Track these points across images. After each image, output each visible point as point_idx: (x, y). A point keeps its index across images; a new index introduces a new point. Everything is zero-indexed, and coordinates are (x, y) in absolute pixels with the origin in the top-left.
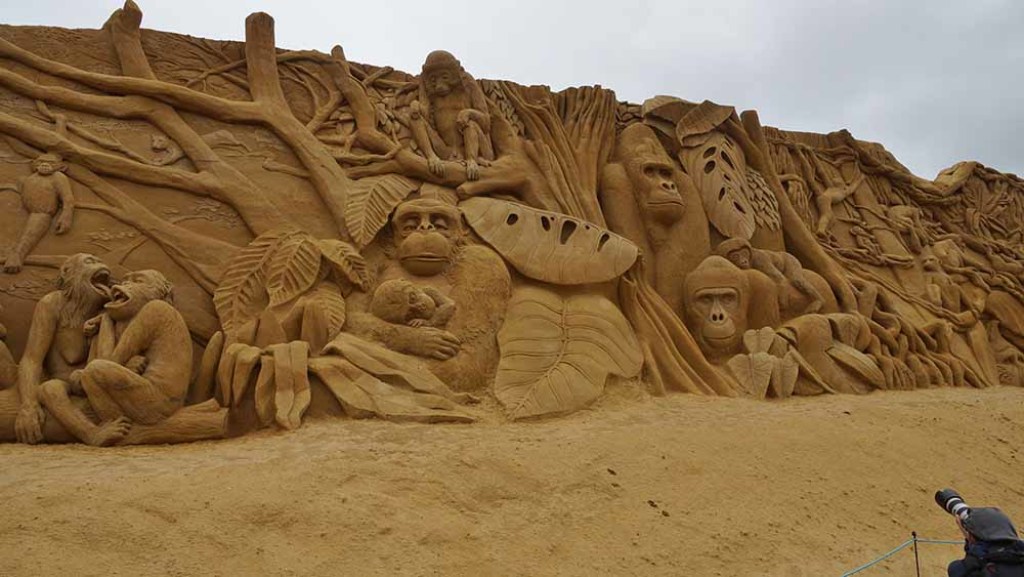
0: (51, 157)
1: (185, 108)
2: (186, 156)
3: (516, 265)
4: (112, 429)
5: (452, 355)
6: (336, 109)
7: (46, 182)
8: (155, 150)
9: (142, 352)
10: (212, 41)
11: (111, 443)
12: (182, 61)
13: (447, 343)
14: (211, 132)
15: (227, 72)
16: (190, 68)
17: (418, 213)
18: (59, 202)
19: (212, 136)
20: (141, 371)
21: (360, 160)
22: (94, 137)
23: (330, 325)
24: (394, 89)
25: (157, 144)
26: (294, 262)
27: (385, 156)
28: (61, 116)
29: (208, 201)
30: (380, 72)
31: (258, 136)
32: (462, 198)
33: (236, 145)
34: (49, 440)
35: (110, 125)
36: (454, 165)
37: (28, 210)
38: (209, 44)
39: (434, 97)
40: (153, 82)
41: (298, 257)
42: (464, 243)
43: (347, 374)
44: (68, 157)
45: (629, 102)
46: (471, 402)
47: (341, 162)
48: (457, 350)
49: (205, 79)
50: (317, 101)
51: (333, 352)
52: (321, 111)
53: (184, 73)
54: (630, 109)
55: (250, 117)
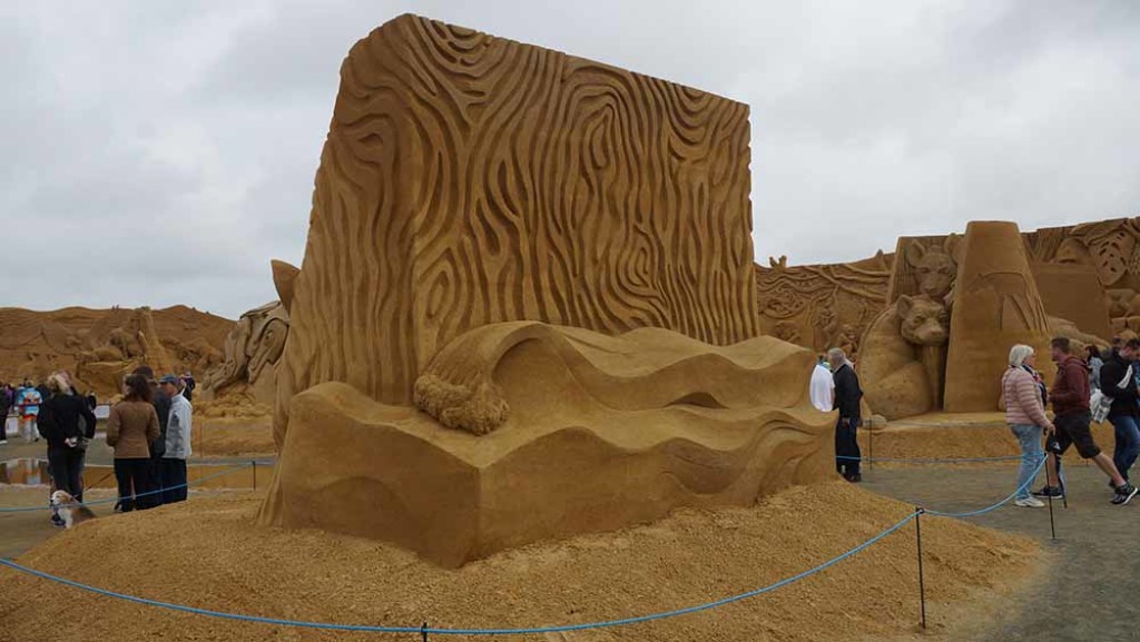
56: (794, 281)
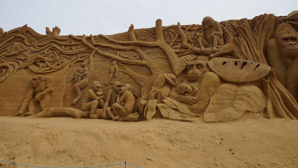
0: (115, 61)
1: (142, 46)
2: (140, 57)
3: (222, 77)
4: (117, 117)
5: (195, 104)
6: (177, 39)
7: (113, 67)
8: (134, 57)
9: (124, 102)
10: (149, 29)
11: (116, 120)
12: (142, 35)
13: (193, 100)
14: (146, 50)
15: (152, 35)
16: (144, 36)
17: (193, 65)
18: (115, 70)
19: (146, 51)
20: (123, 106)
21: (181, 52)
22: (124, 56)
23: (164, 95)
24: (194, 30)
25: (135, 55)
26: (158, 80)
27: (188, 50)
28: (118, 52)
29: (143, 67)
30: (191, 26)
31: (156, 50)
33: (151, 53)
34: (107, 119)
35: (127, 53)
36: (209, 49)
37: (110, 73)
38: (148, 29)
40: (135, 41)
41: (160, 79)
42: (206, 72)
43: (165, 108)
44: (118, 61)
45: (282, 16)
46: (197, 116)
47: (176, 53)
48: (196, 102)
49: (147, 38)
50: (172, 38)
51: (163, 102)
52: (173, 41)
53: (142, 38)
54: (283, 18)
55: (154, 45)
56: (61, 45)
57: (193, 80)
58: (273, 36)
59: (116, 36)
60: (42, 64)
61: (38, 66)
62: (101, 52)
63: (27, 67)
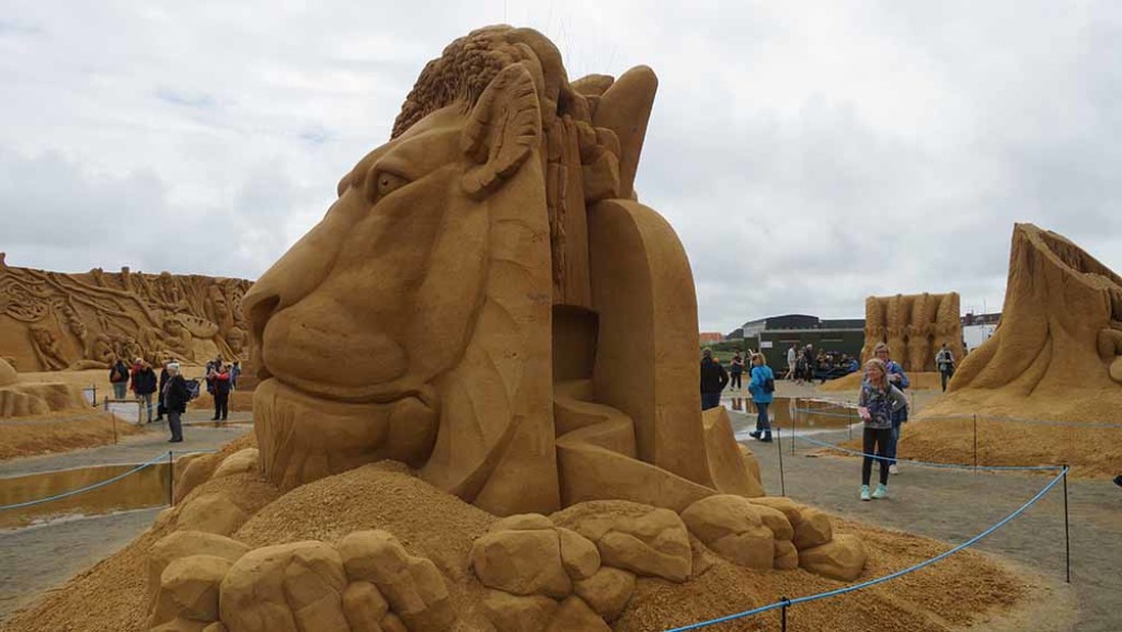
2: (120, 308)
3: (192, 333)
8: (115, 307)
14: (123, 301)
15: (119, 282)
17: (169, 319)
21: (152, 305)
22: (103, 305)
27: (157, 303)
28: (96, 300)
29: (128, 319)
32: (175, 314)
33: (128, 304)
36: (171, 305)
38: (115, 275)
39: (164, 284)
40: (108, 288)
42: (181, 327)
49: (115, 285)
50: (139, 287)
52: (141, 290)
54: (212, 280)
55: (129, 296)
57: (173, 334)
58: (208, 296)
59: (78, 276)
60: (20, 310)
61: (17, 312)
62: (76, 296)
63: (6, 314)
